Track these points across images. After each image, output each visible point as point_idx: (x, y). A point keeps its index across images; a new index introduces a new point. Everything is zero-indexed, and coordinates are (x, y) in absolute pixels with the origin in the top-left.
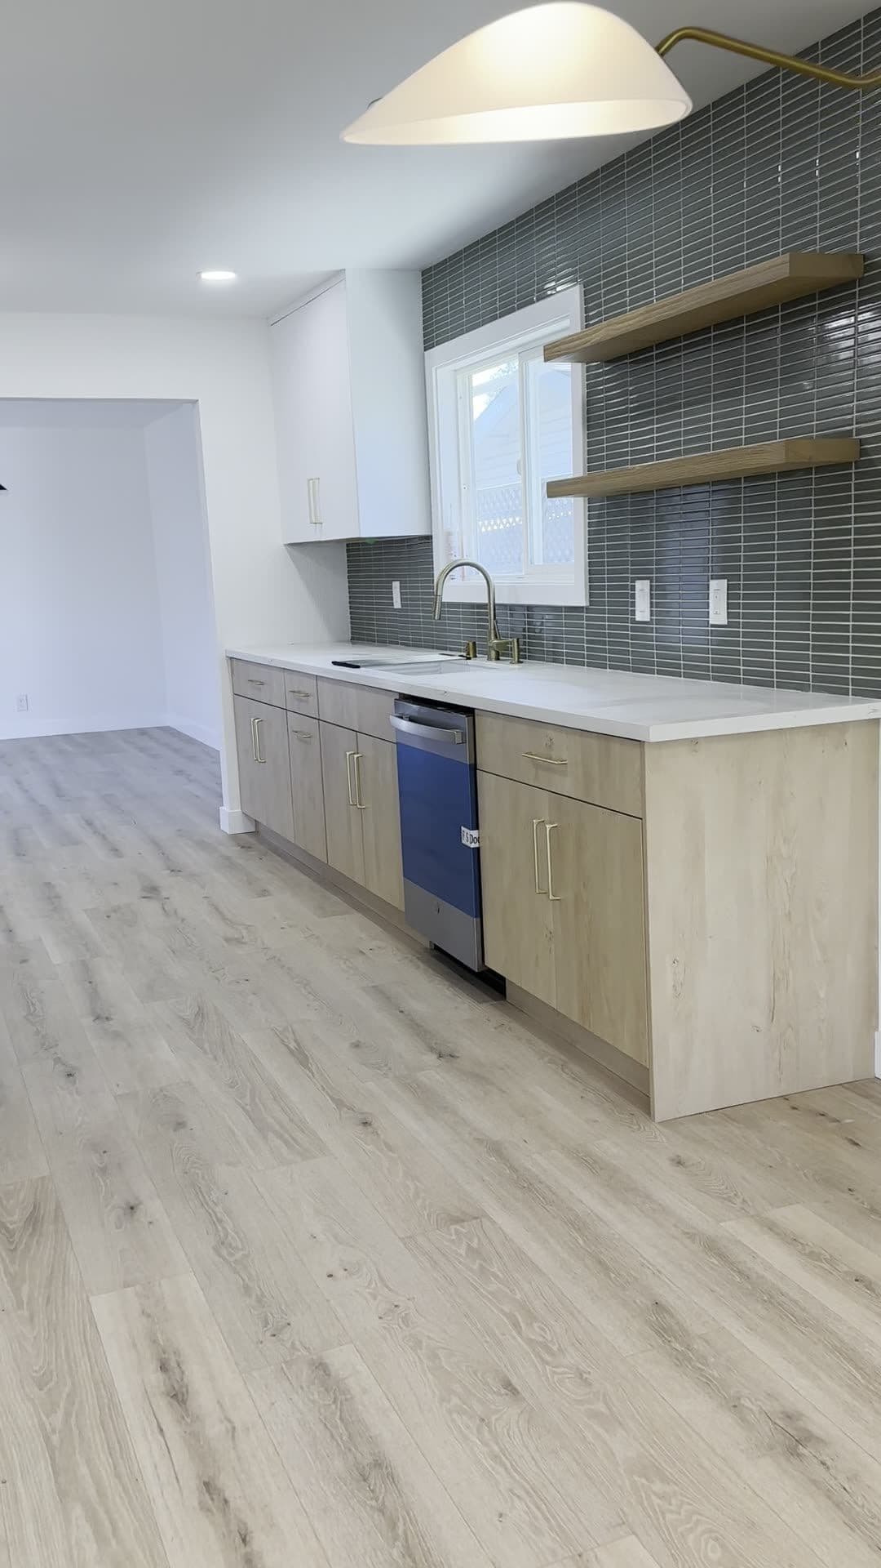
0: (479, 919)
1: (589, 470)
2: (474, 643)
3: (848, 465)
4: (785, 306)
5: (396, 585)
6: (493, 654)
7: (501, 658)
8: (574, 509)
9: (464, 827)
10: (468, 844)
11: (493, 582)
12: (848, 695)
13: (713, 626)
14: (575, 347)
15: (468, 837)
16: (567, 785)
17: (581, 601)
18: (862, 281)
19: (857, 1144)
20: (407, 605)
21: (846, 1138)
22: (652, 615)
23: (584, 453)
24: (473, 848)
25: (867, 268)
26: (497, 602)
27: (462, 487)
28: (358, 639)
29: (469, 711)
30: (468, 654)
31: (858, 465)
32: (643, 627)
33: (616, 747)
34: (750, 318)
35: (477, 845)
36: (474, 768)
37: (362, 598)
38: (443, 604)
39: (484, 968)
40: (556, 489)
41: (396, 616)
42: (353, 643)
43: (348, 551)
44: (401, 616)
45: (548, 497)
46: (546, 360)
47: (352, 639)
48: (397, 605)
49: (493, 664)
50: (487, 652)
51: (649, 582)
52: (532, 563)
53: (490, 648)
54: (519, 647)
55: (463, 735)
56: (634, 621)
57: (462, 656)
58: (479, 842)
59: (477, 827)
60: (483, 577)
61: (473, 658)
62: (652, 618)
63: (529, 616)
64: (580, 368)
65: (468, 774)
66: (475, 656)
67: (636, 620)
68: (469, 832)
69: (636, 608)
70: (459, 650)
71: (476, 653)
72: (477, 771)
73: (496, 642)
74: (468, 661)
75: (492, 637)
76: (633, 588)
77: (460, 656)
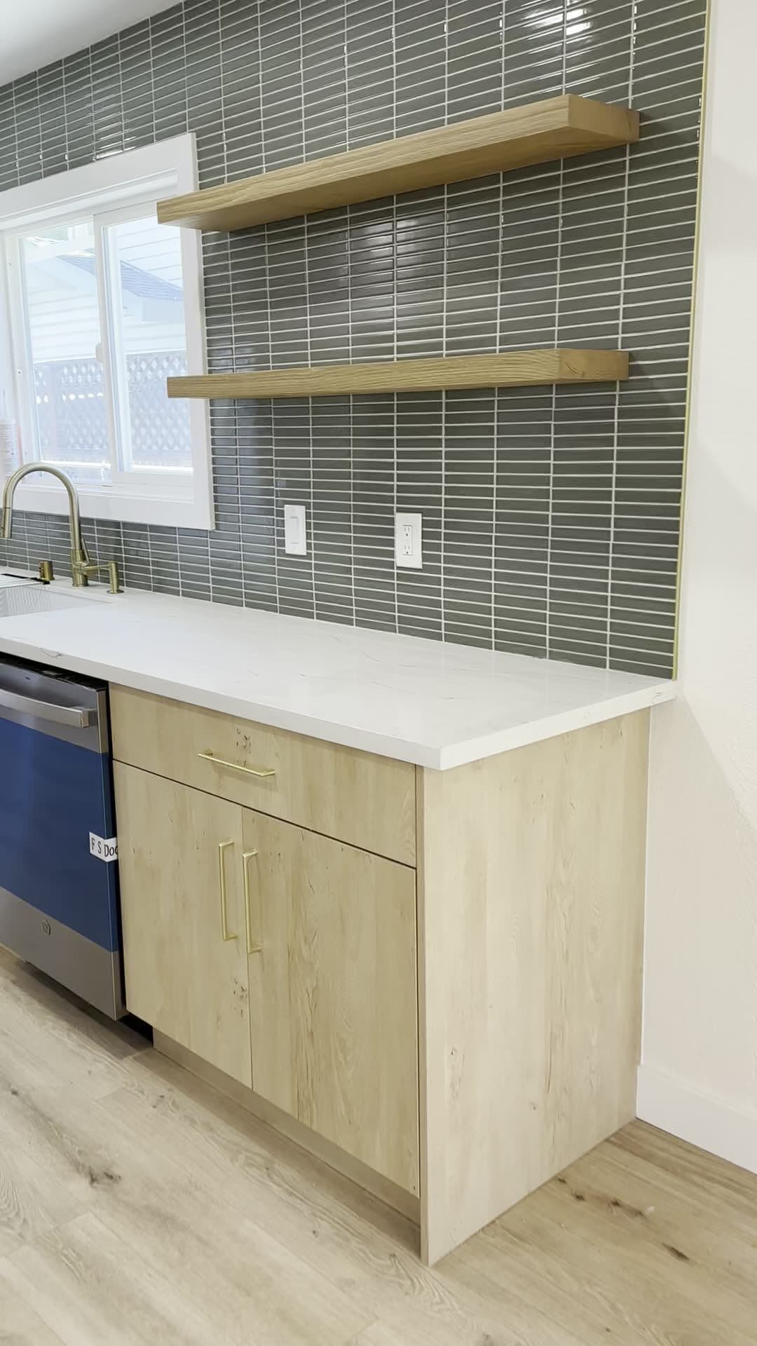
0: (116, 952)
2: (50, 563)
3: (610, 385)
4: (508, 175)
6: (80, 579)
7: (90, 582)
8: (195, 411)
9: (92, 832)
10: (102, 856)
11: (77, 489)
12: (605, 667)
13: (399, 568)
14: (196, 208)
15: (100, 847)
16: (276, 804)
17: (205, 521)
18: (635, 147)
19: (680, 1255)
21: (665, 1245)
22: (309, 546)
23: (203, 344)
24: (109, 863)
25: (644, 131)
26: (81, 515)
29: (101, 685)
30: (43, 576)
31: (625, 384)
32: (295, 561)
33: (368, 766)
34: (454, 187)
35: (113, 858)
36: (109, 758)
38: (14, 513)
39: (125, 1014)
40: (178, 388)
45: (170, 396)
46: (161, 221)
49: (81, 591)
50: (70, 575)
51: (304, 507)
52: (122, 469)
53: (74, 569)
54: (119, 575)
55: (92, 717)
56: (282, 553)
57: (35, 579)
58: (117, 853)
59: (114, 834)
60: (63, 485)
61: (51, 582)
62: (309, 551)
63: (125, 535)
64: (194, 236)
65: (101, 766)
66: (52, 579)
67: (287, 552)
68: (101, 839)
69: (287, 539)
70: (25, 568)
71: (54, 576)
72: (114, 761)
73: (84, 564)
74: (47, 586)
75: (79, 557)
76: (281, 514)
77: (32, 579)
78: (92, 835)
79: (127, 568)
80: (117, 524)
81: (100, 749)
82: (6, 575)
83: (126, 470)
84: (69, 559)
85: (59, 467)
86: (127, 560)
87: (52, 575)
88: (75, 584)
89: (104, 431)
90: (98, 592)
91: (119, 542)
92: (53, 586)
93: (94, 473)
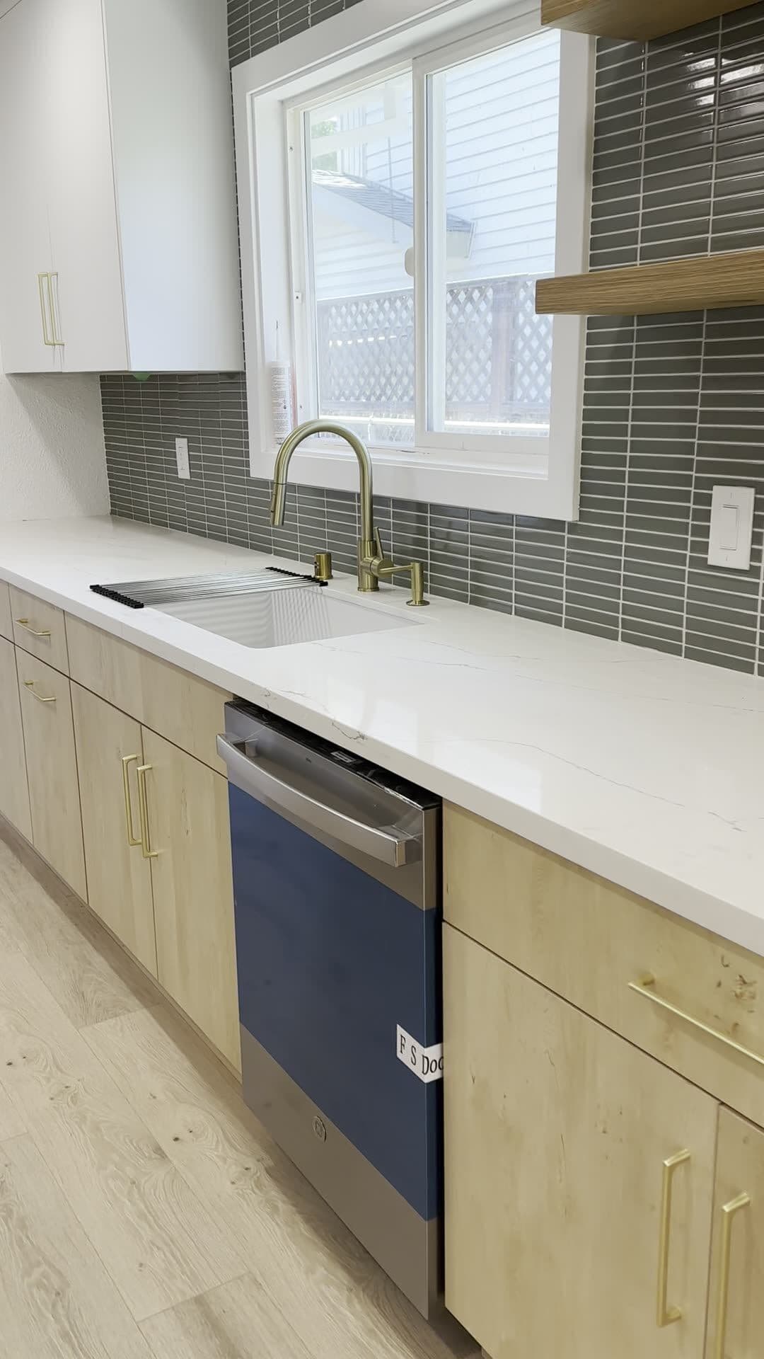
0: (434, 1221)
1: (594, 260)
2: (329, 556)
5: (181, 444)
6: (368, 580)
7: (381, 584)
9: (402, 1026)
10: (415, 1069)
11: (372, 457)
15: (414, 1054)
17: (567, 511)
20: (199, 475)
22: (755, 555)
23: (585, 229)
24: (428, 1082)
26: (377, 492)
27: (295, 295)
28: (121, 515)
29: (429, 799)
30: (319, 572)
32: (726, 578)
35: (435, 1077)
36: (437, 917)
37: (125, 456)
41: (181, 489)
42: (114, 521)
43: (102, 386)
44: (188, 490)
47: (113, 512)
48: (184, 472)
49: (369, 598)
50: (354, 572)
51: (752, 490)
52: (430, 429)
53: (362, 567)
54: (423, 577)
55: (412, 850)
56: (703, 563)
57: (308, 578)
58: (442, 1069)
59: (439, 1039)
60: (352, 448)
61: (329, 581)
62: (754, 564)
63: (433, 521)
64: (583, 41)
65: (423, 929)
66: (330, 577)
67: (710, 562)
68: (417, 1045)
69: (713, 540)
70: (295, 558)
71: (334, 572)
72: (444, 924)
73: (376, 562)
74: (323, 588)
75: (368, 551)
76: (708, 500)
77: (306, 577)
78: (400, 1031)
79: (433, 568)
80: (421, 506)
81: (424, 902)
82: (272, 569)
83: (435, 430)
84: (353, 551)
85: (344, 424)
86: (434, 557)
87: (331, 569)
88: (361, 588)
89: (411, 369)
90: (393, 602)
91: (422, 532)
92: (334, 587)
93: (394, 434)
